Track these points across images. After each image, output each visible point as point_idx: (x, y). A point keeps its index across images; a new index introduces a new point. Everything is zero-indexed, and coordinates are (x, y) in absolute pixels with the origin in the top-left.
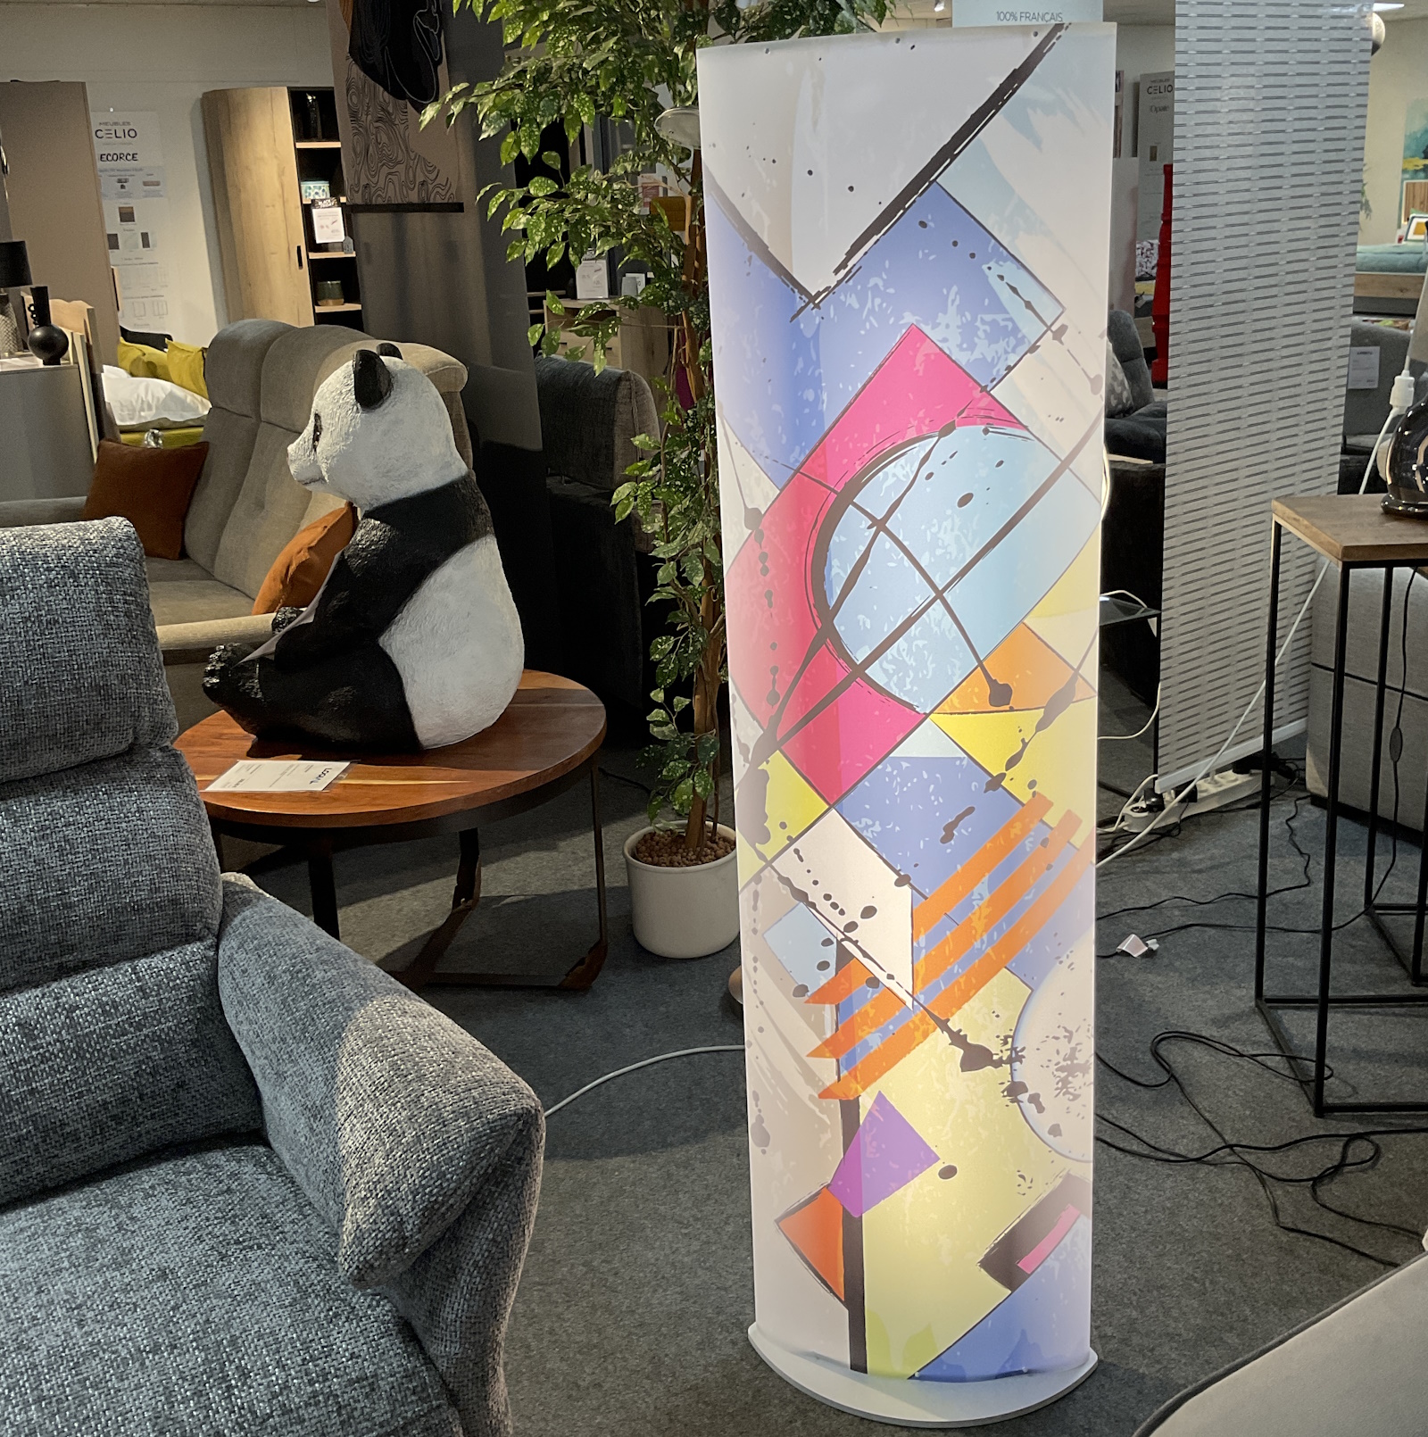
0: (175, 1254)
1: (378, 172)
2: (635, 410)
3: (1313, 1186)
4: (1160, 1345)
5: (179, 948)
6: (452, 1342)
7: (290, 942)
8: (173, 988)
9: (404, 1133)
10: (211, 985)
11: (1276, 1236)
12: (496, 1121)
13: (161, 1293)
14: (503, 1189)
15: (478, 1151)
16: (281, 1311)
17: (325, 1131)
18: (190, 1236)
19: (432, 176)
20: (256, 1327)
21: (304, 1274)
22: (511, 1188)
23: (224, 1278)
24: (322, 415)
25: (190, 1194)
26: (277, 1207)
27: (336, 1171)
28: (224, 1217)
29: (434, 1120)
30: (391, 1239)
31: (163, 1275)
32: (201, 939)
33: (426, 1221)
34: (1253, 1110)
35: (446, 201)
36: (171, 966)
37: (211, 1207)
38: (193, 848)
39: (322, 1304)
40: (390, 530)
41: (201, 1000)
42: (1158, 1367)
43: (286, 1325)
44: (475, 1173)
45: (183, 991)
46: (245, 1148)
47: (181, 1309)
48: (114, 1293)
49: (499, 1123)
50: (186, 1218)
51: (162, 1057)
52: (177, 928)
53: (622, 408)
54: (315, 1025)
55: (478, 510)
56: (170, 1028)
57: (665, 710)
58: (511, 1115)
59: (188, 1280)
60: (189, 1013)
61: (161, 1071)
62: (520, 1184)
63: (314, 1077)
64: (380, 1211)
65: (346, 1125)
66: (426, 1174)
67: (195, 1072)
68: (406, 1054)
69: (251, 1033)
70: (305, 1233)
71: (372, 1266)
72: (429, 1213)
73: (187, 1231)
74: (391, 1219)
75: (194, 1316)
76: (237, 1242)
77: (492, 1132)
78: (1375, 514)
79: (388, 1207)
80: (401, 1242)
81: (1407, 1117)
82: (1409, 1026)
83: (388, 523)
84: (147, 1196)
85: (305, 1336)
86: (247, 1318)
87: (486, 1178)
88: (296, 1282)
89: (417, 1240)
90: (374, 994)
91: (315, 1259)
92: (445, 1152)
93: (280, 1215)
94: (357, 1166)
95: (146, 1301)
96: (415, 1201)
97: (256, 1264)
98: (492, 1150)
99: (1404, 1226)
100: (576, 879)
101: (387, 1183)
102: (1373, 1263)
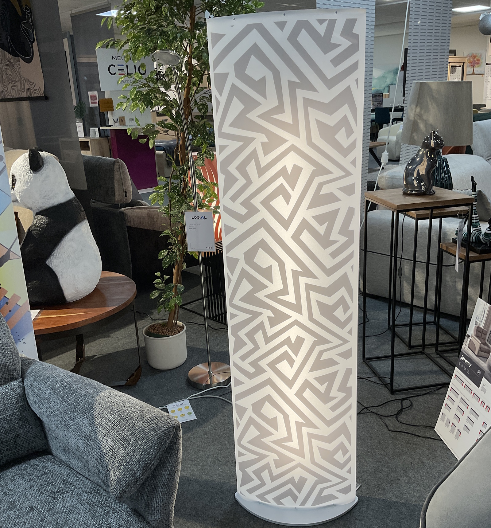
0: (34, 500)
1: (8, 85)
2: (122, 174)
3: (396, 416)
4: (363, 475)
5: (8, 384)
6: (157, 514)
7: (57, 375)
8: (9, 399)
9: (130, 440)
10: (23, 396)
11: (389, 434)
12: (166, 430)
13: (34, 516)
14: (171, 455)
15: (161, 442)
16: (86, 514)
17: (93, 444)
18: (37, 492)
19: (32, 86)
20: (78, 522)
21: (89, 499)
22: (174, 454)
23: (58, 506)
24: (15, 175)
25: (30, 477)
26: (67, 476)
27: (102, 458)
28: (48, 483)
29: (142, 433)
30: (132, 480)
31: (32, 509)
32: (16, 379)
33: (144, 471)
34: (371, 395)
35: (39, 96)
36: (7, 391)
37: (41, 480)
38: (9, 344)
39: (101, 509)
40: (48, 219)
41: (21, 403)
42: (365, 482)
43: (90, 520)
44: (161, 450)
45: (13, 400)
46: (43, 457)
47: (45, 521)
48: (13, 519)
49: (167, 431)
50: (32, 486)
51: (8, 426)
52: (7, 376)
53: (116, 173)
54: (79, 405)
55: (81, 210)
56: (10, 415)
57: (161, 279)
58: (171, 427)
59: (43, 509)
60: (17, 408)
61: (9, 432)
62: (176, 452)
63: (84, 425)
64: (126, 470)
65: (103, 440)
66: (142, 454)
67: (22, 431)
68: (123, 410)
69: (48, 412)
70: (82, 484)
71: (125, 491)
72: (146, 468)
73: (35, 491)
74: (131, 472)
75: (51, 523)
76: (58, 492)
77: (165, 435)
78: (401, 195)
79: (129, 468)
80: (135, 481)
81: (419, 391)
82: (411, 362)
83: (47, 217)
84: (12, 481)
85: (98, 522)
86: (73, 519)
87: (165, 452)
88: (88, 503)
89: (142, 479)
90: (101, 390)
91: (91, 493)
92: (148, 444)
93: (70, 479)
94: (112, 455)
95: (28, 520)
96: (140, 464)
97: (69, 499)
98: (166, 441)
99: (427, 425)
100: (120, 347)
101: (127, 459)
102: (422, 438)
